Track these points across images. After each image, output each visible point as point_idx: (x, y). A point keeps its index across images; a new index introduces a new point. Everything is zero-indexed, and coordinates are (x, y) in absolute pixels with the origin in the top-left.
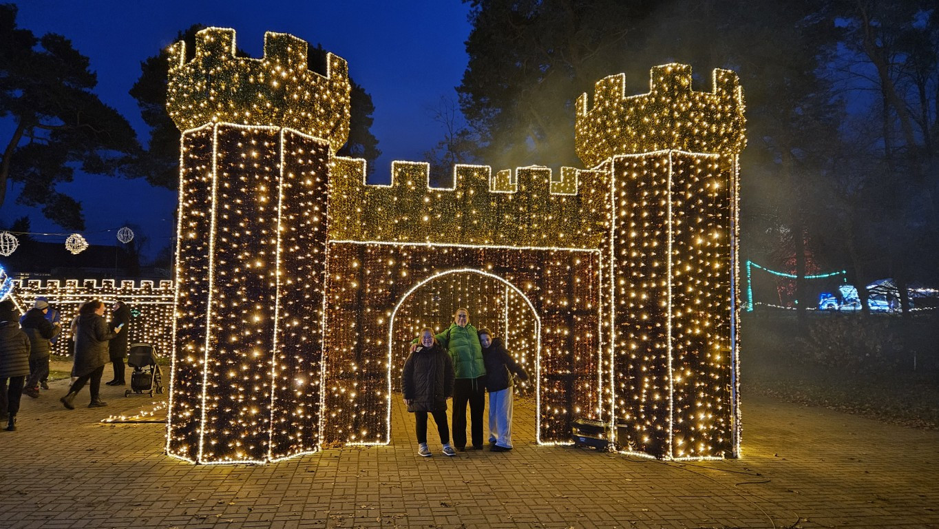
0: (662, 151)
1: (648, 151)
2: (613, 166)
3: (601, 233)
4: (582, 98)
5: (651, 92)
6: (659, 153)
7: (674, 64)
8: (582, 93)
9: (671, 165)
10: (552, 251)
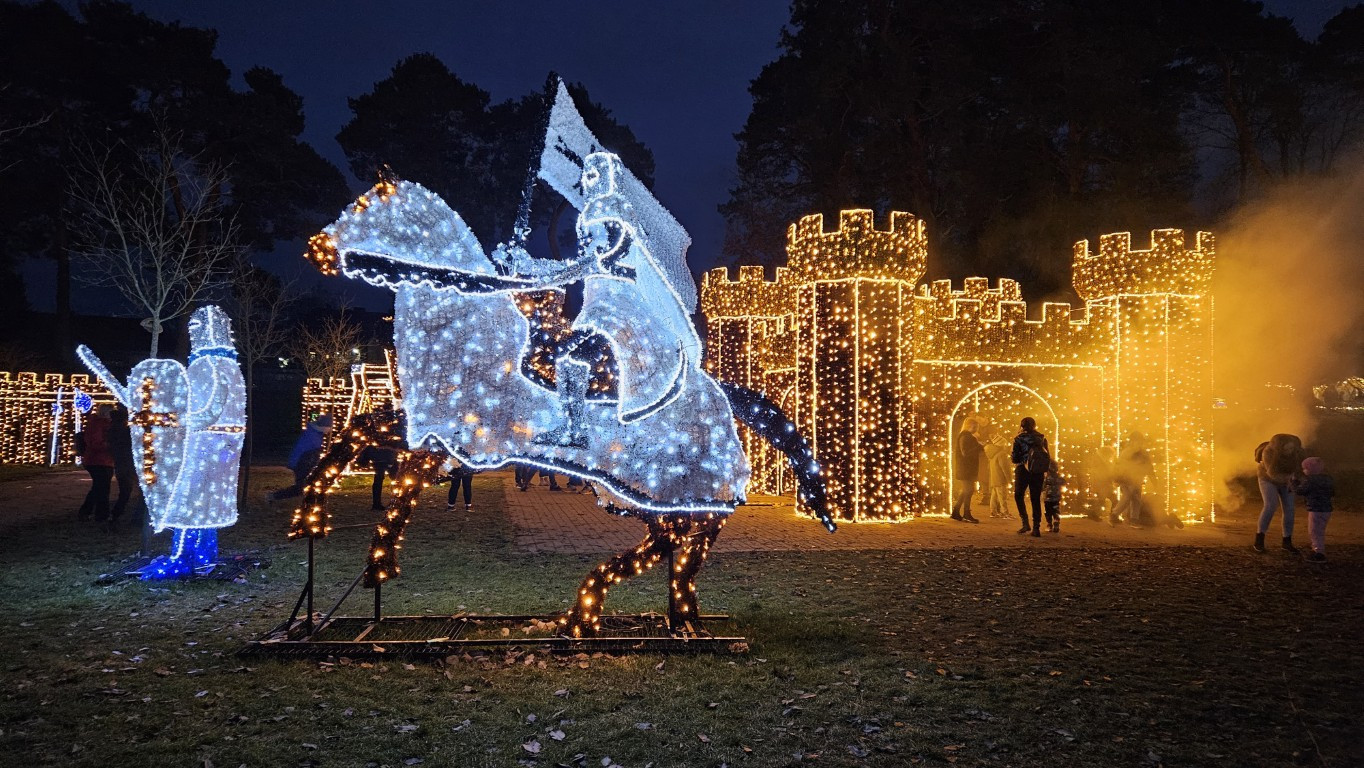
0: (1160, 294)
1: (1148, 293)
2: (1117, 302)
3: (1105, 354)
4: (1083, 244)
5: (1153, 249)
7: (1172, 230)
9: (1167, 304)
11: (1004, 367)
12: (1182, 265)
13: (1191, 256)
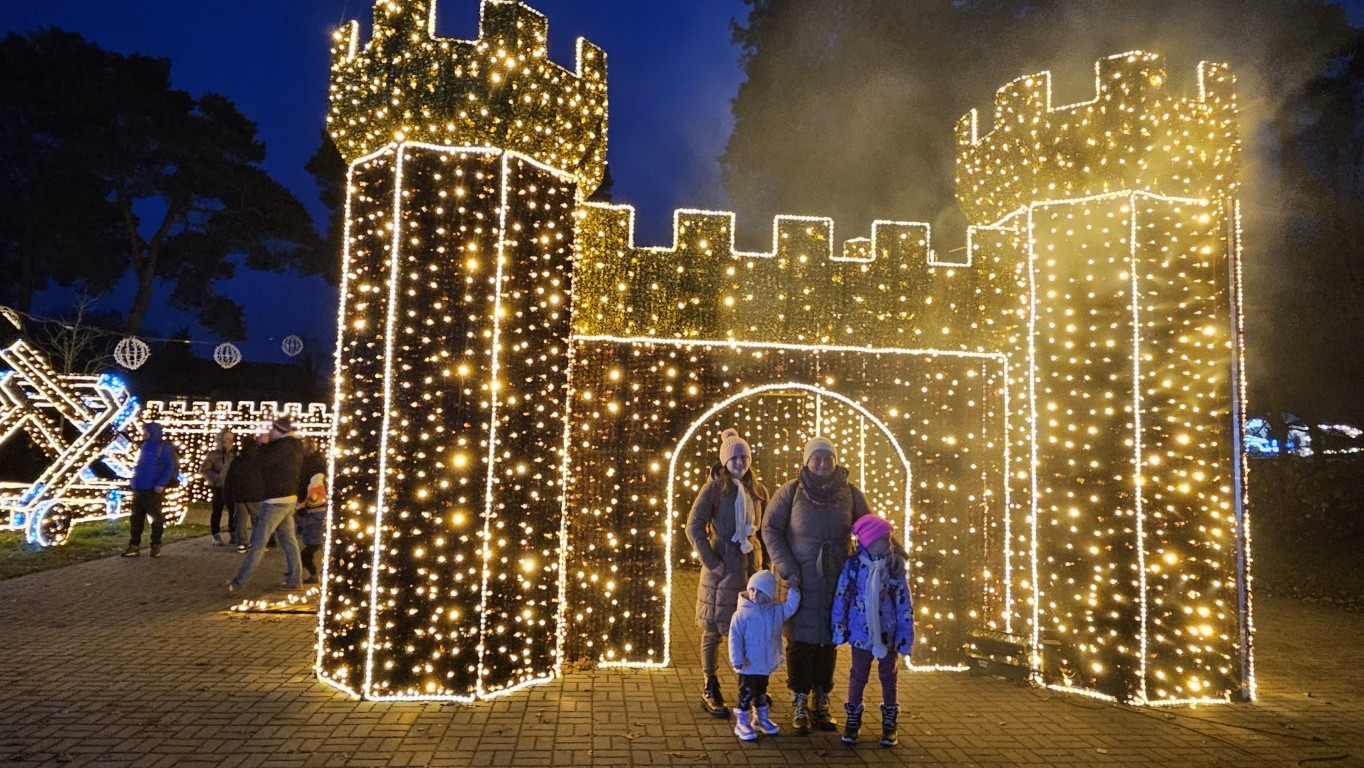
0: (1118, 193)
1: (1093, 194)
2: (1030, 219)
3: (1008, 328)
4: (969, 118)
5: (1098, 98)
6: (1113, 195)
7: (1138, 53)
8: (969, 111)
9: (1134, 215)
10: (929, 356)
11: (790, 353)
12: (1164, 126)
13: (1185, 110)
